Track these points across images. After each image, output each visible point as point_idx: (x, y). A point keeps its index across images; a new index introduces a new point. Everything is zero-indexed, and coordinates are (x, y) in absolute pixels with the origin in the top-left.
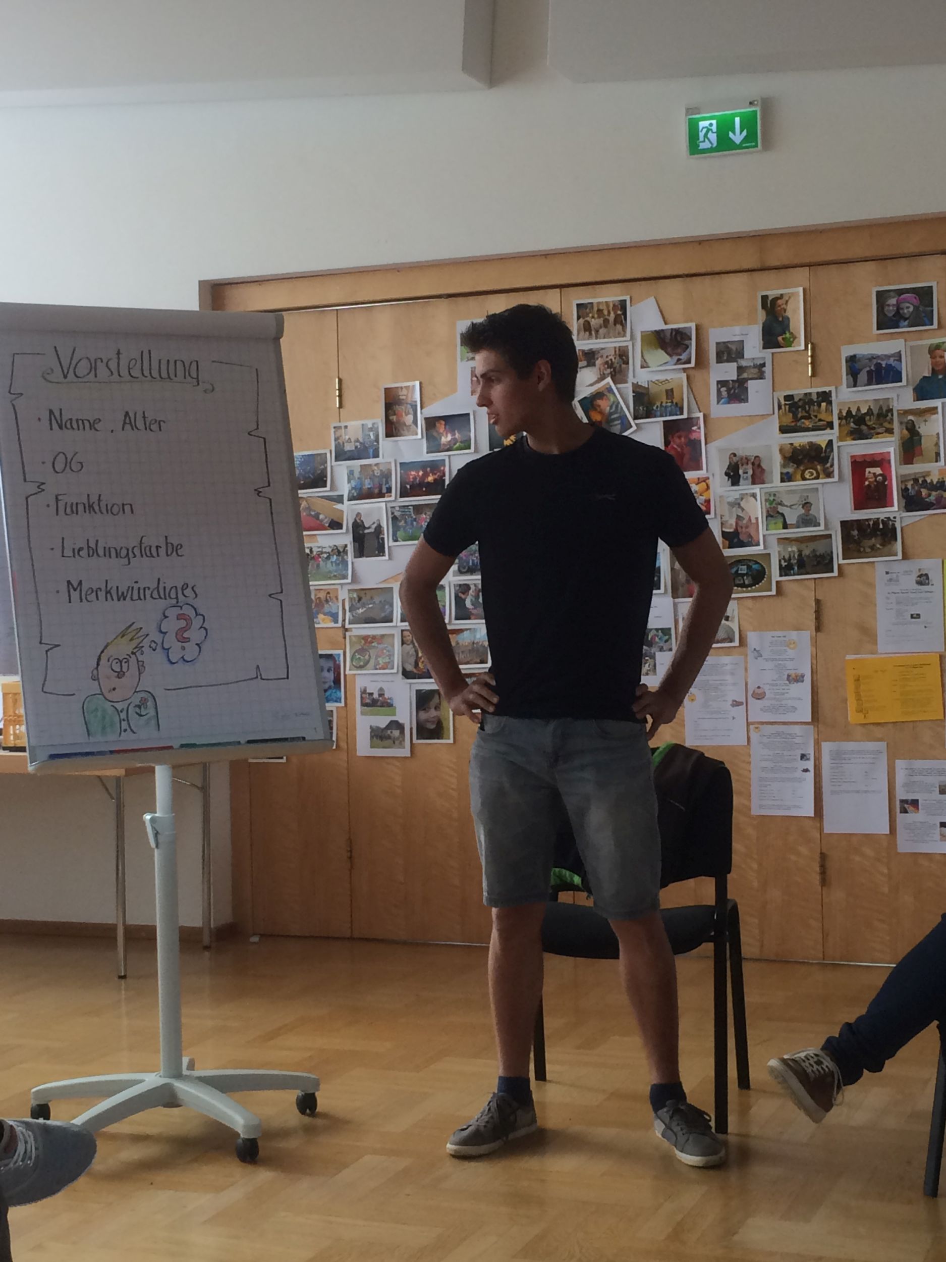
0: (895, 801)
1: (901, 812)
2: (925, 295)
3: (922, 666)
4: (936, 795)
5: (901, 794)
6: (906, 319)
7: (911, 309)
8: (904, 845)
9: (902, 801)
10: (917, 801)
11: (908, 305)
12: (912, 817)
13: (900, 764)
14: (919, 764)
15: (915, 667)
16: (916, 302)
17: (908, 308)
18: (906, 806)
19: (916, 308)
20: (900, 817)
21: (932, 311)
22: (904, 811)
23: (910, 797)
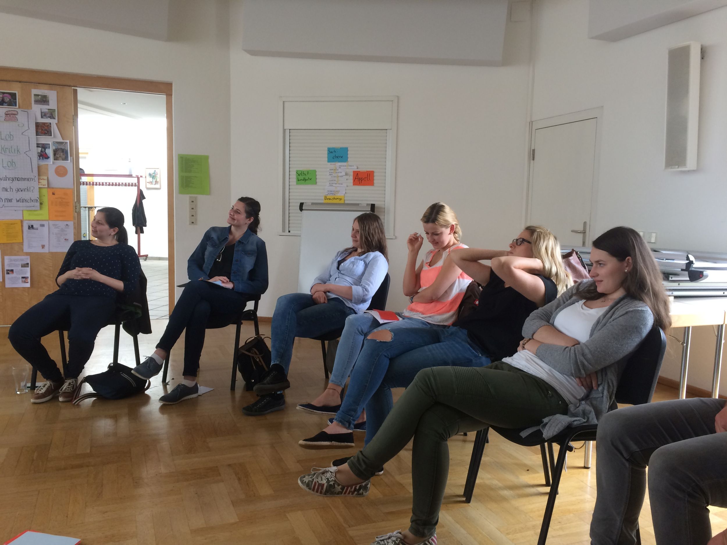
0: (5, 270)
1: (7, 274)
2: (13, 96)
3: (14, 224)
4: (20, 268)
5: (7, 268)
6: (6, 103)
7: (8, 100)
8: (8, 285)
9: (7, 270)
10: (13, 270)
11: (6, 98)
12: (11, 275)
13: (6, 258)
14: (13, 257)
15: (12, 224)
16: (10, 97)
17: (7, 99)
18: (8, 272)
19: (10, 100)
20: (7, 276)
21: (16, 102)
22: (8, 273)
23: (10, 269)
